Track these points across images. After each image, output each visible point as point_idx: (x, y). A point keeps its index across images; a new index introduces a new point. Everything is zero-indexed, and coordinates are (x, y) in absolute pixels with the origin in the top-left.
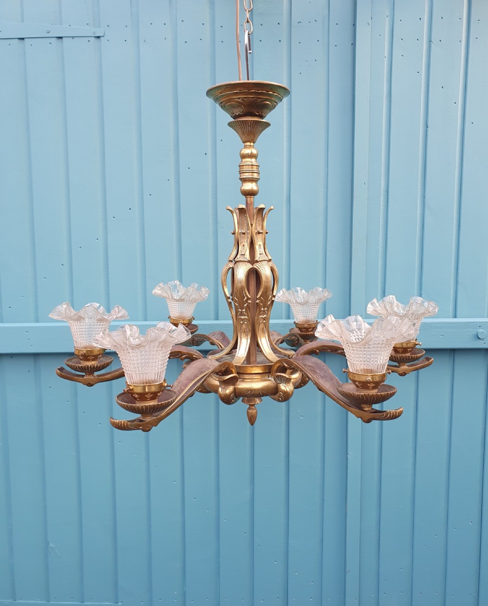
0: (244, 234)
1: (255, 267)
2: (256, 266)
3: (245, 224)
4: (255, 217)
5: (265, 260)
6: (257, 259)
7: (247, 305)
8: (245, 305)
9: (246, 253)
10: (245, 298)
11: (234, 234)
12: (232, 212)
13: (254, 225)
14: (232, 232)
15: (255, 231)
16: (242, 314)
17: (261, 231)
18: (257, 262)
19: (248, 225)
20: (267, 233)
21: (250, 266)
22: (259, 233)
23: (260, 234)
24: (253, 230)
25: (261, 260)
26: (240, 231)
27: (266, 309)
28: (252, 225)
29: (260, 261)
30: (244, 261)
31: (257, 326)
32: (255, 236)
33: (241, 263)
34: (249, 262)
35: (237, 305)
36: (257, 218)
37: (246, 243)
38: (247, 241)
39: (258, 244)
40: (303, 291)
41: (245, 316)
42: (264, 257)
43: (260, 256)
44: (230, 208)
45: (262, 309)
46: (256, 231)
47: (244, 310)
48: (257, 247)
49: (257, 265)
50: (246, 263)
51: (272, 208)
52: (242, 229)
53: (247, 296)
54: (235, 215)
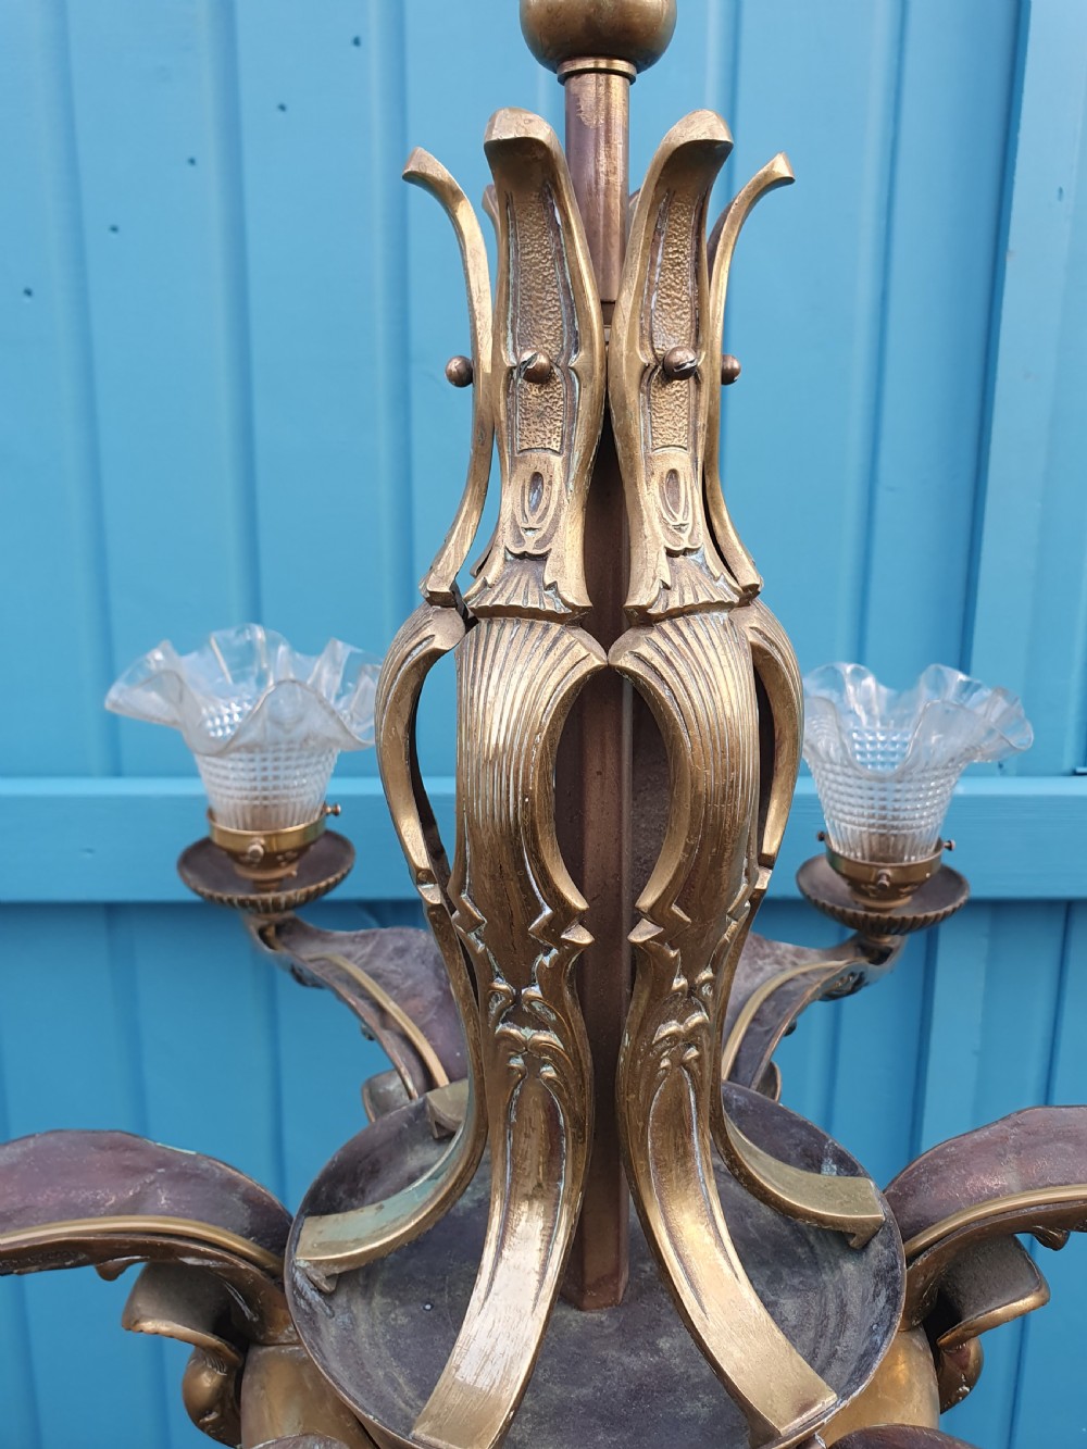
0: (540, 377)
1: (627, 662)
2: (635, 653)
3: (553, 298)
4: (639, 239)
5: (709, 607)
6: (641, 595)
7: (558, 963)
8: (546, 960)
9: (554, 547)
10: (540, 911)
11: (465, 378)
12: (445, 195)
13: (626, 303)
14: (454, 365)
15: (632, 356)
16: (517, 1012)
17: (685, 357)
18: (645, 619)
19: (574, 304)
20: (728, 377)
21: (582, 654)
22: (670, 372)
23: (679, 387)
24: (622, 347)
25: (675, 603)
26: (509, 360)
27: (706, 974)
28: (608, 306)
29: (671, 615)
30: (535, 614)
31: (629, 1099)
32: (634, 397)
33: (510, 631)
34: (575, 619)
35: (481, 947)
36: (652, 245)
37: (557, 461)
38: (567, 446)
39: (662, 468)
40: (870, 681)
41: (540, 1025)
42: (701, 582)
43: (674, 571)
44: (439, 171)
45: (679, 983)
46: (645, 358)
47: (535, 991)
48: (648, 497)
49: (645, 650)
50: (555, 628)
51: (781, 168)
52: (522, 341)
53: (557, 900)
54: (467, 215)
